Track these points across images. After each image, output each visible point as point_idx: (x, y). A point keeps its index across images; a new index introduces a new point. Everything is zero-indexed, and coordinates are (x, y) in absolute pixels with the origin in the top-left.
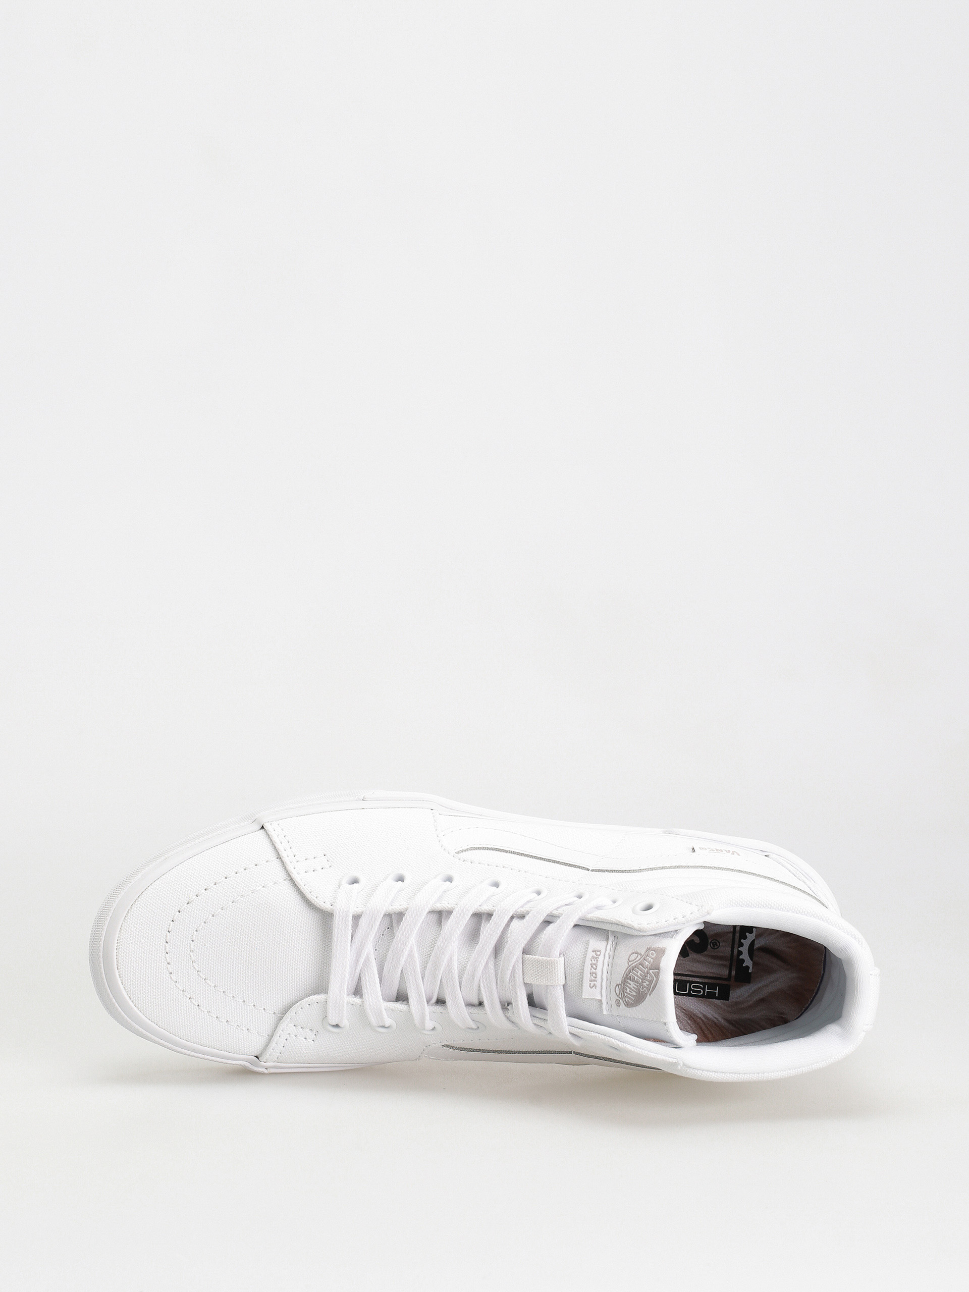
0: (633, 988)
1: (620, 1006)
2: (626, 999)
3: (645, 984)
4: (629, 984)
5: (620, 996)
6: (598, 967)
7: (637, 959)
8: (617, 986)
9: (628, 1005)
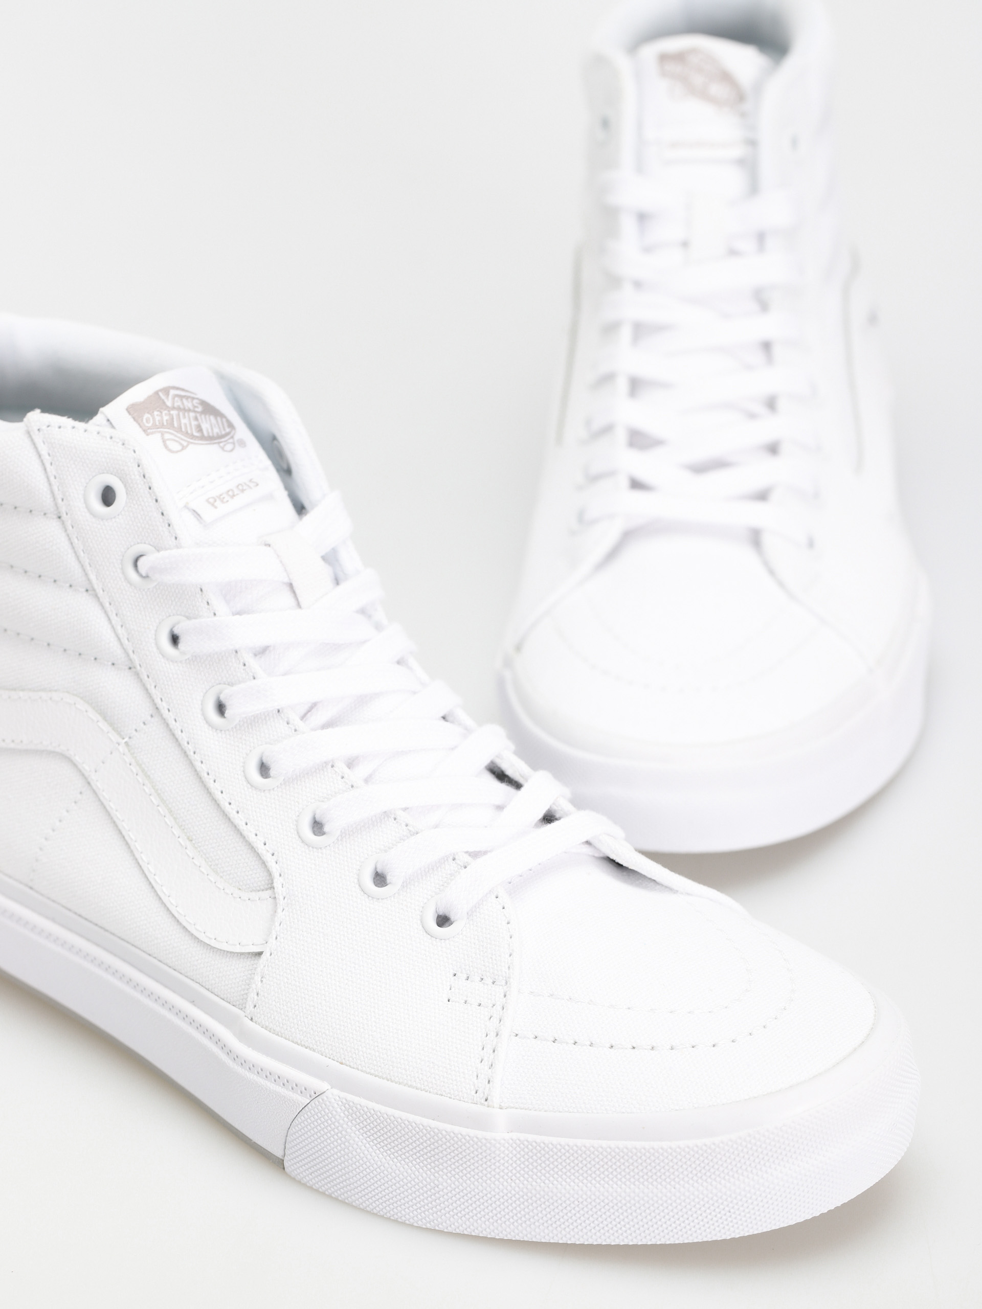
0: (209, 424)
1: (242, 440)
2: (227, 430)
3: (190, 405)
6: (228, 489)
7: (173, 437)
8: (225, 451)
9: (230, 426)
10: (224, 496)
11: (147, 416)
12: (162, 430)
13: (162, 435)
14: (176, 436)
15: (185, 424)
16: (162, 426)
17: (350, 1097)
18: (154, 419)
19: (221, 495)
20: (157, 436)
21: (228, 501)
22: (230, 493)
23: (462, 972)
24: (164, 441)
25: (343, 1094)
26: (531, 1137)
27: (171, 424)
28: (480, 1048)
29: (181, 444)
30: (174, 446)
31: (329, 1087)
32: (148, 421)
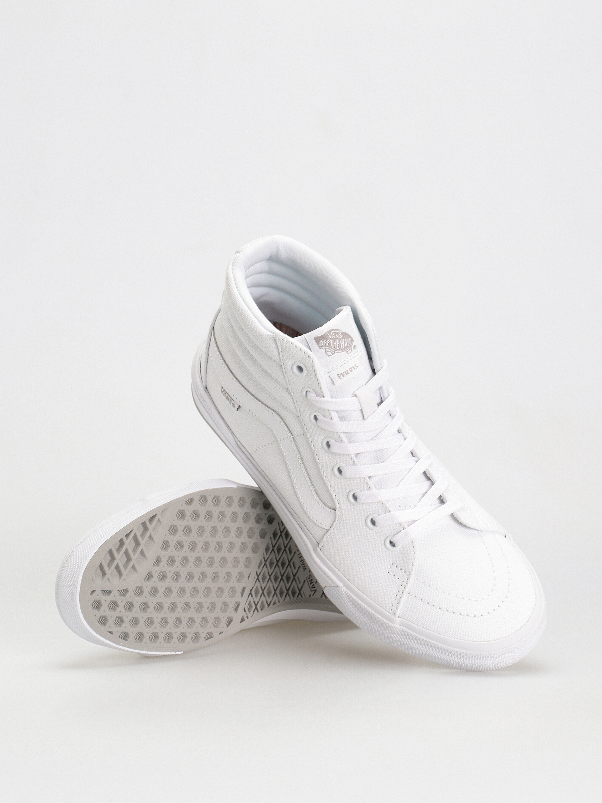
0: (344, 342)
1: (355, 346)
2: (350, 343)
3: (338, 336)
4: (343, 346)
5: (351, 348)
6: (346, 370)
7: (329, 350)
8: (348, 353)
9: (352, 341)
10: (344, 373)
11: (321, 342)
14: (331, 350)
16: (325, 346)
17: (349, 592)
18: (323, 343)
19: (343, 373)
20: (324, 350)
21: (345, 376)
22: (347, 372)
23: (395, 564)
25: (347, 590)
26: (407, 630)
27: (329, 345)
28: (396, 595)
29: (332, 353)
30: (330, 354)
31: (342, 586)
32: (321, 344)
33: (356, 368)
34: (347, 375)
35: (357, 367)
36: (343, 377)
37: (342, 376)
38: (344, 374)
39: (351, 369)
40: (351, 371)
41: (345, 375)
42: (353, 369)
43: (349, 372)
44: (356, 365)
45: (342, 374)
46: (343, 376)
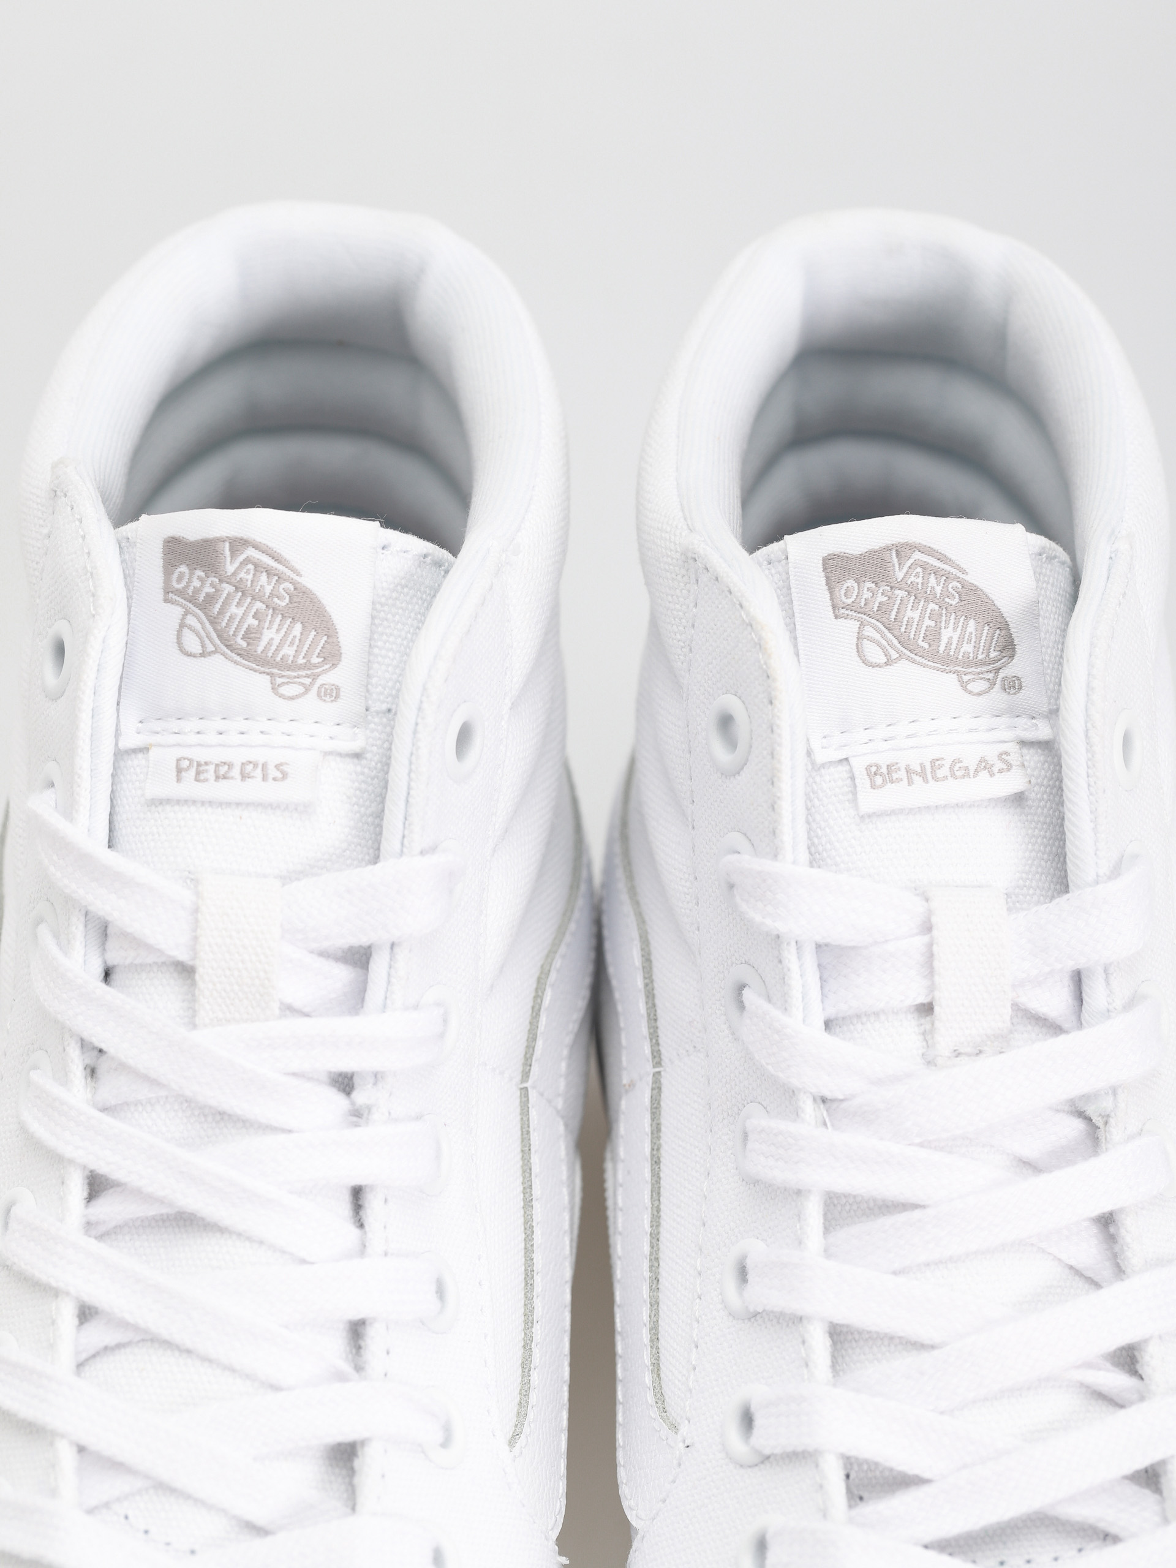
12: (190, 605)
13: (187, 613)
15: (231, 618)
16: (192, 600)
18: (190, 581)
19: (206, 764)
21: (206, 780)
22: (223, 770)
24: (182, 625)
27: (206, 604)
32: (180, 579)
33: (275, 779)
34: (217, 778)
35: (285, 776)
36: (197, 780)
37: (193, 772)
38: (207, 771)
39: (250, 767)
40: (244, 776)
41: (211, 775)
42: (259, 771)
43: (236, 772)
44: (284, 768)
45: (199, 765)
46: (198, 773)
